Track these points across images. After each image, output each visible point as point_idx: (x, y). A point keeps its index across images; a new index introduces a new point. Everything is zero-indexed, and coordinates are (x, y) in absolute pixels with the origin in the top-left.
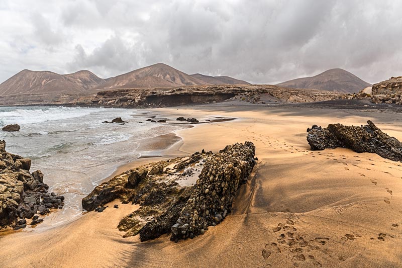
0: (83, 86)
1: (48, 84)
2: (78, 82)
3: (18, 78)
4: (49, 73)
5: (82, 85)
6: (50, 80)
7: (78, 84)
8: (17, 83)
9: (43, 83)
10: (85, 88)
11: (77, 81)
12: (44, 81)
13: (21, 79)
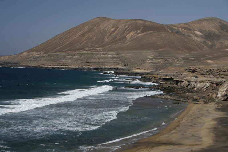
0: (205, 42)
1: (138, 37)
2: (196, 36)
3: (86, 28)
4: (142, 22)
5: (202, 40)
6: (142, 32)
7: (196, 38)
8: (83, 35)
9: (128, 37)
10: (207, 45)
11: (194, 34)
12: (132, 33)
13: (90, 31)
